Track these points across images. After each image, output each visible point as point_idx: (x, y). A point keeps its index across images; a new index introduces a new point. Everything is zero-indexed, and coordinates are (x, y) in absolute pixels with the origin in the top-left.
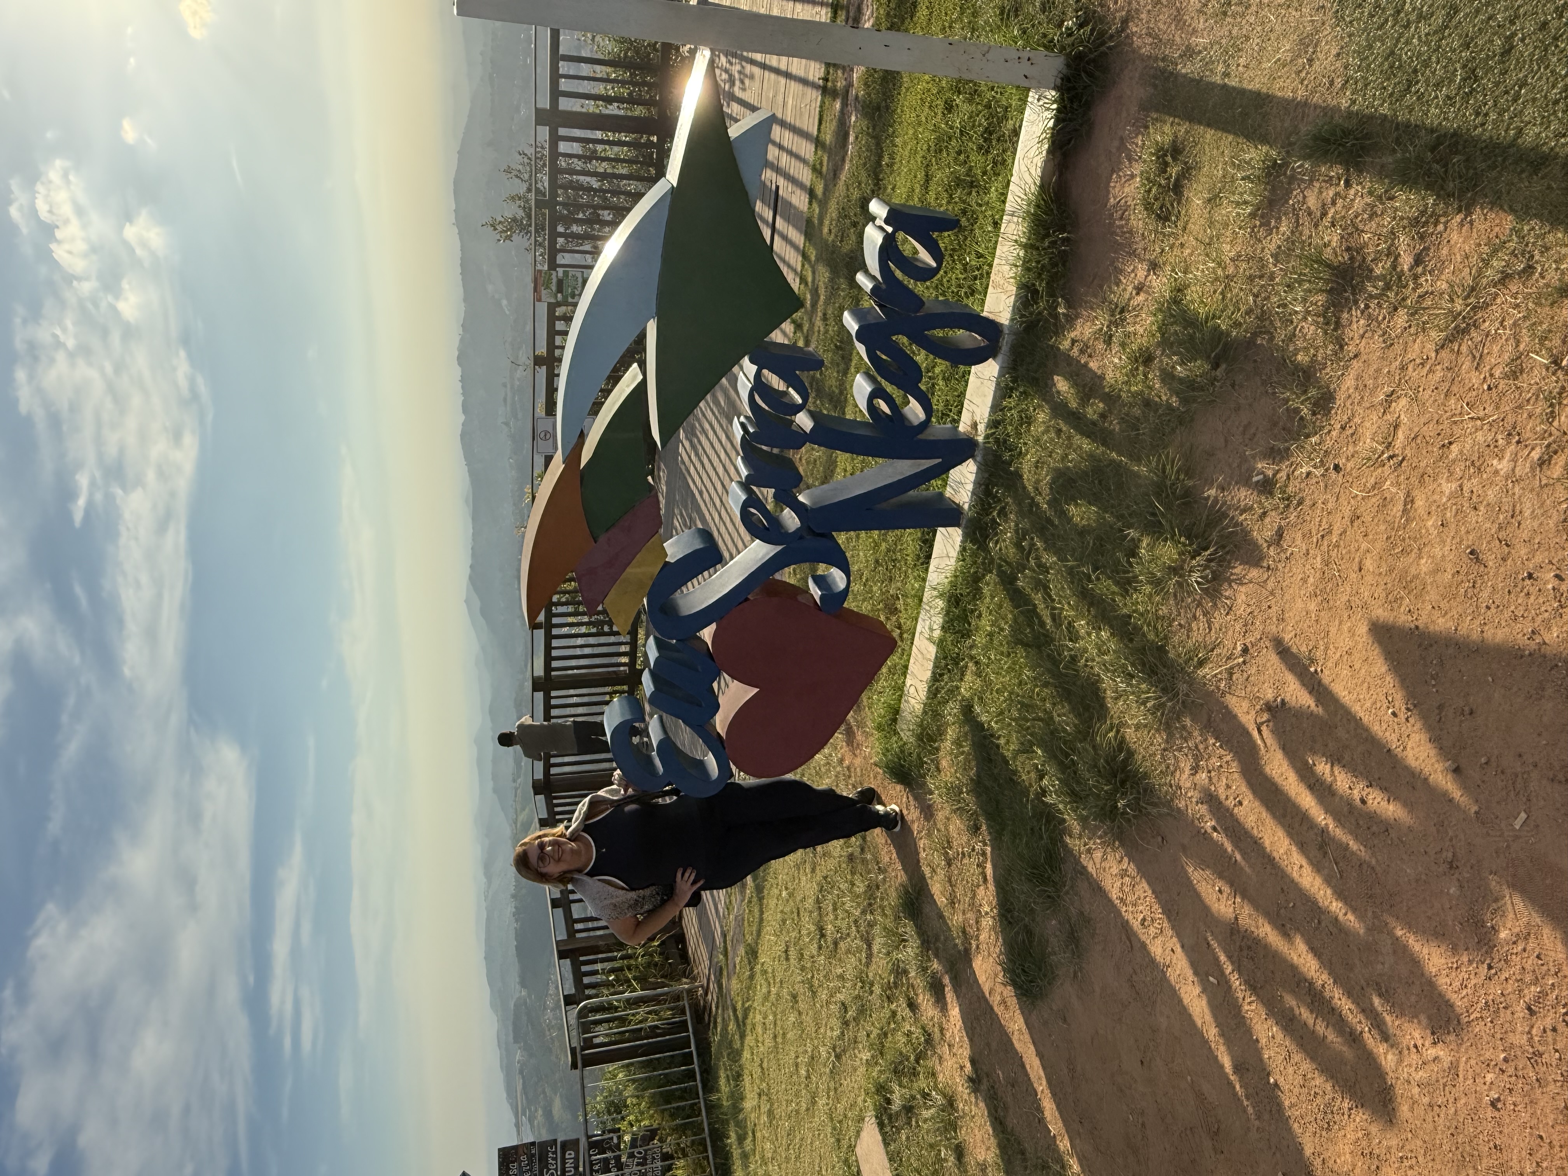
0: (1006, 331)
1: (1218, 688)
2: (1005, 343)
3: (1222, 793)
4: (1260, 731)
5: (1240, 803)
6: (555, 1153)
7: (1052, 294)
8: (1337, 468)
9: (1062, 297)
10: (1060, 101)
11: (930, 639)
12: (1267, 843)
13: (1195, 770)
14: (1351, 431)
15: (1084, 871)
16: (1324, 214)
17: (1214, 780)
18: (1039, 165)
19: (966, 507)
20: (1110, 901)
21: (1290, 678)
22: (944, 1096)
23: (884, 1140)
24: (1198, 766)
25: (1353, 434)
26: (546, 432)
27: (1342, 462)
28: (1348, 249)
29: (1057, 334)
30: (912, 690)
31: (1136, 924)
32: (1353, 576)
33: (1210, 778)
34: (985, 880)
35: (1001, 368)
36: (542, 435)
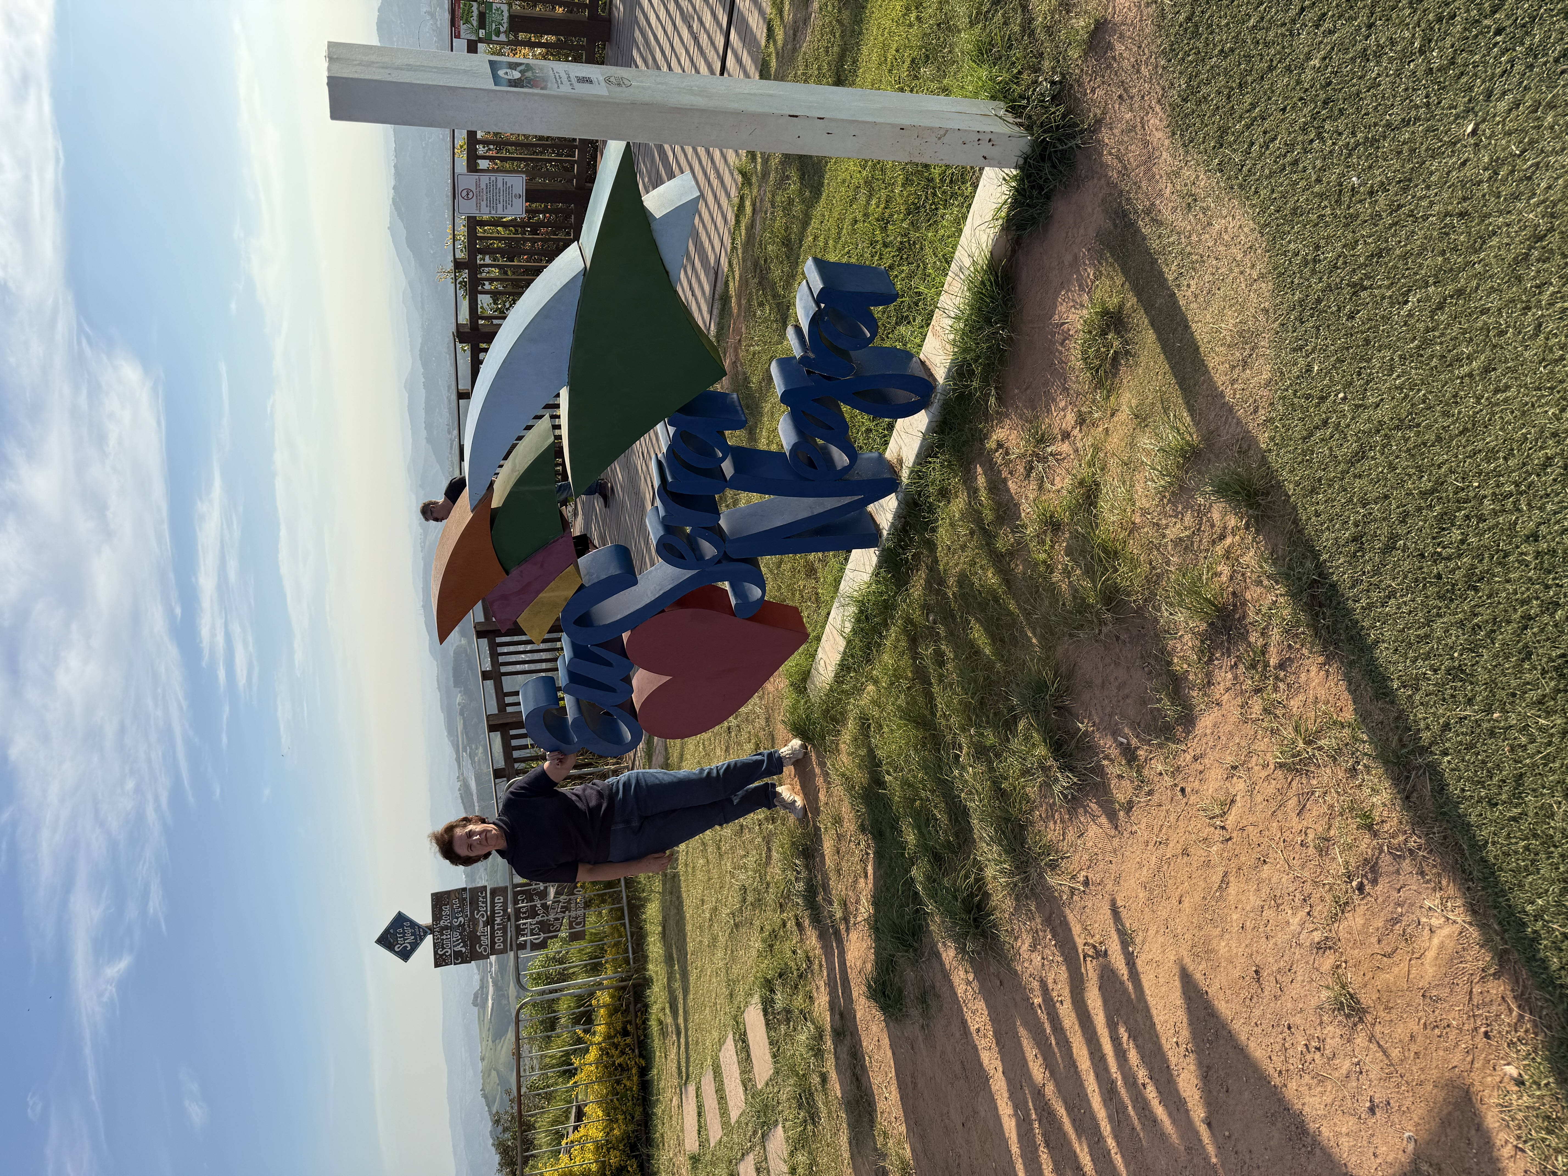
0: (939, 389)
1: (1061, 897)
2: (937, 401)
3: (1050, 981)
4: (1084, 958)
5: (1061, 1002)
6: (486, 897)
7: (985, 380)
8: (1183, 790)
9: (996, 388)
10: (1020, 180)
11: (841, 633)
12: (1074, 1051)
13: (1033, 948)
14: (1201, 768)
15: (938, 955)
16: (1222, 537)
17: (1047, 968)
18: (992, 236)
19: (885, 533)
20: (956, 994)
21: (1115, 937)
22: (816, 1028)
23: (767, 1024)
24: (1035, 947)
25: (1201, 772)
26: (469, 191)
27: (1188, 790)
28: (1234, 594)
29: (987, 421)
30: (822, 662)
31: (973, 1029)
32: (1174, 902)
33: (1043, 965)
34: (866, 876)
35: (930, 422)
36: (464, 193)
